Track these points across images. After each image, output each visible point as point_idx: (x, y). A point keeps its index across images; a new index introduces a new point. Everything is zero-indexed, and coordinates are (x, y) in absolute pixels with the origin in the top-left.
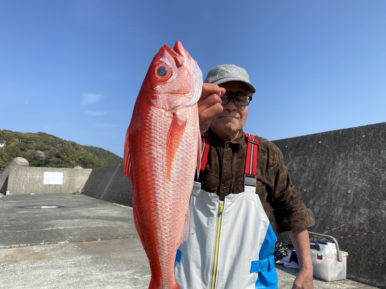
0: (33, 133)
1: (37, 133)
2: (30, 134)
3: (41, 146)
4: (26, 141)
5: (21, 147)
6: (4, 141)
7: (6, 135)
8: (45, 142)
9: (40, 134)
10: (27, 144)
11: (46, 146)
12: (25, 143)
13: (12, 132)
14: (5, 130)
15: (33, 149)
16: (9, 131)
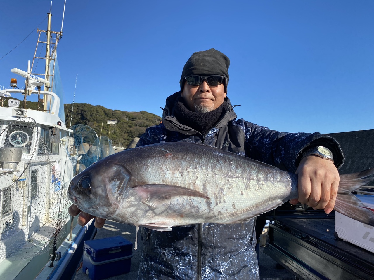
0: (137, 112)
1: (140, 112)
2: (135, 113)
3: (144, 123)
4: (132, 119)
5: (129, 124)
6: (115, 119)
7: (117, 114)
8: (146, 120)
9: (142, 113)
10: (133, 121)
11: (148, 123)
12: (131, 121)
13: (121, 111)
14: (116, 110)
15: (138, 126)
16: (119, 111)
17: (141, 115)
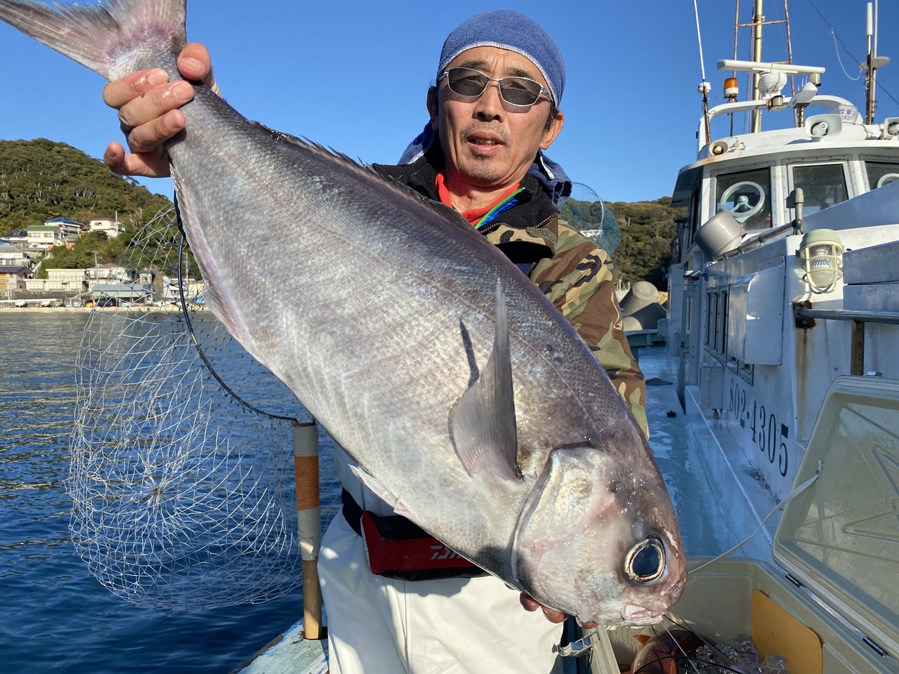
17: (662, 209)
